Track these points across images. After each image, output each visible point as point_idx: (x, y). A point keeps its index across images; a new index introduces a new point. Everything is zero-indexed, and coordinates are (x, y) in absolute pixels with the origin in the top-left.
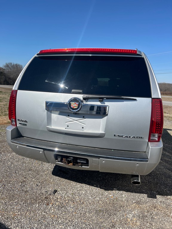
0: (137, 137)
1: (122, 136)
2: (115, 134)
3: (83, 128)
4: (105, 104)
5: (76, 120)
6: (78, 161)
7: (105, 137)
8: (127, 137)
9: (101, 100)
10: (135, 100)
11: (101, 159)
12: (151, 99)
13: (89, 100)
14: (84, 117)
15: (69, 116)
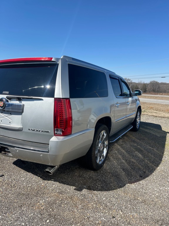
0: (45, 131)
1: (34, 130)
2: (29, 128)
3: (10, 122)
4: (21, 102)
5: (7, 116)
6: (6, 150)
7: (23, 130)
8: (38, 131)
9: (19, 99)
10: (42, 100)
11: (15, 149)
12: (54, 98)
13: (13, 100)
14: (11, 114)
15: (2, 113)
